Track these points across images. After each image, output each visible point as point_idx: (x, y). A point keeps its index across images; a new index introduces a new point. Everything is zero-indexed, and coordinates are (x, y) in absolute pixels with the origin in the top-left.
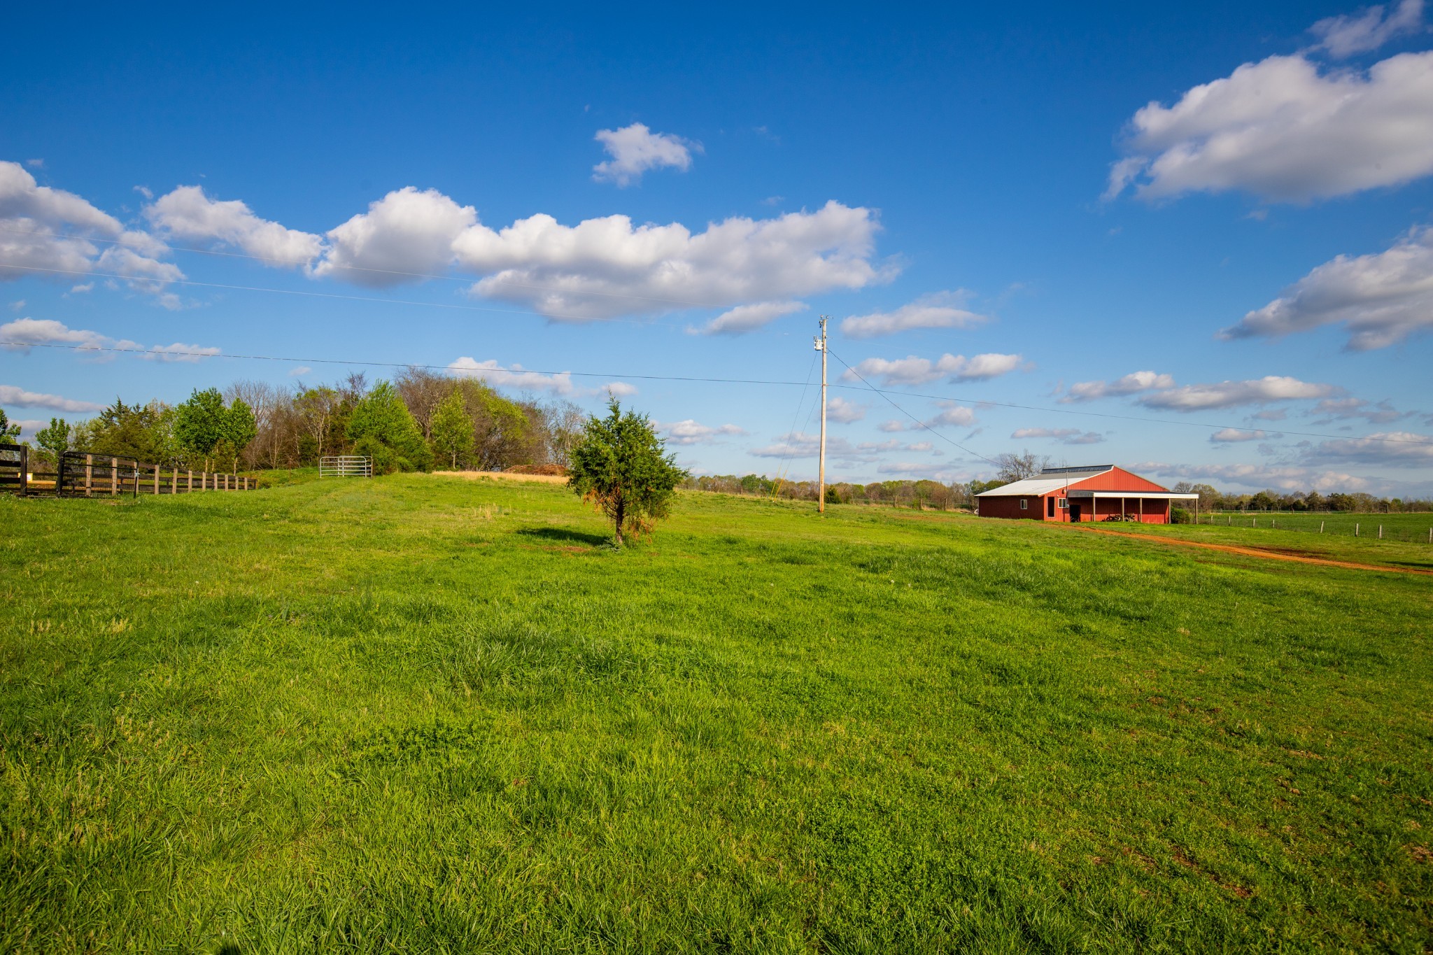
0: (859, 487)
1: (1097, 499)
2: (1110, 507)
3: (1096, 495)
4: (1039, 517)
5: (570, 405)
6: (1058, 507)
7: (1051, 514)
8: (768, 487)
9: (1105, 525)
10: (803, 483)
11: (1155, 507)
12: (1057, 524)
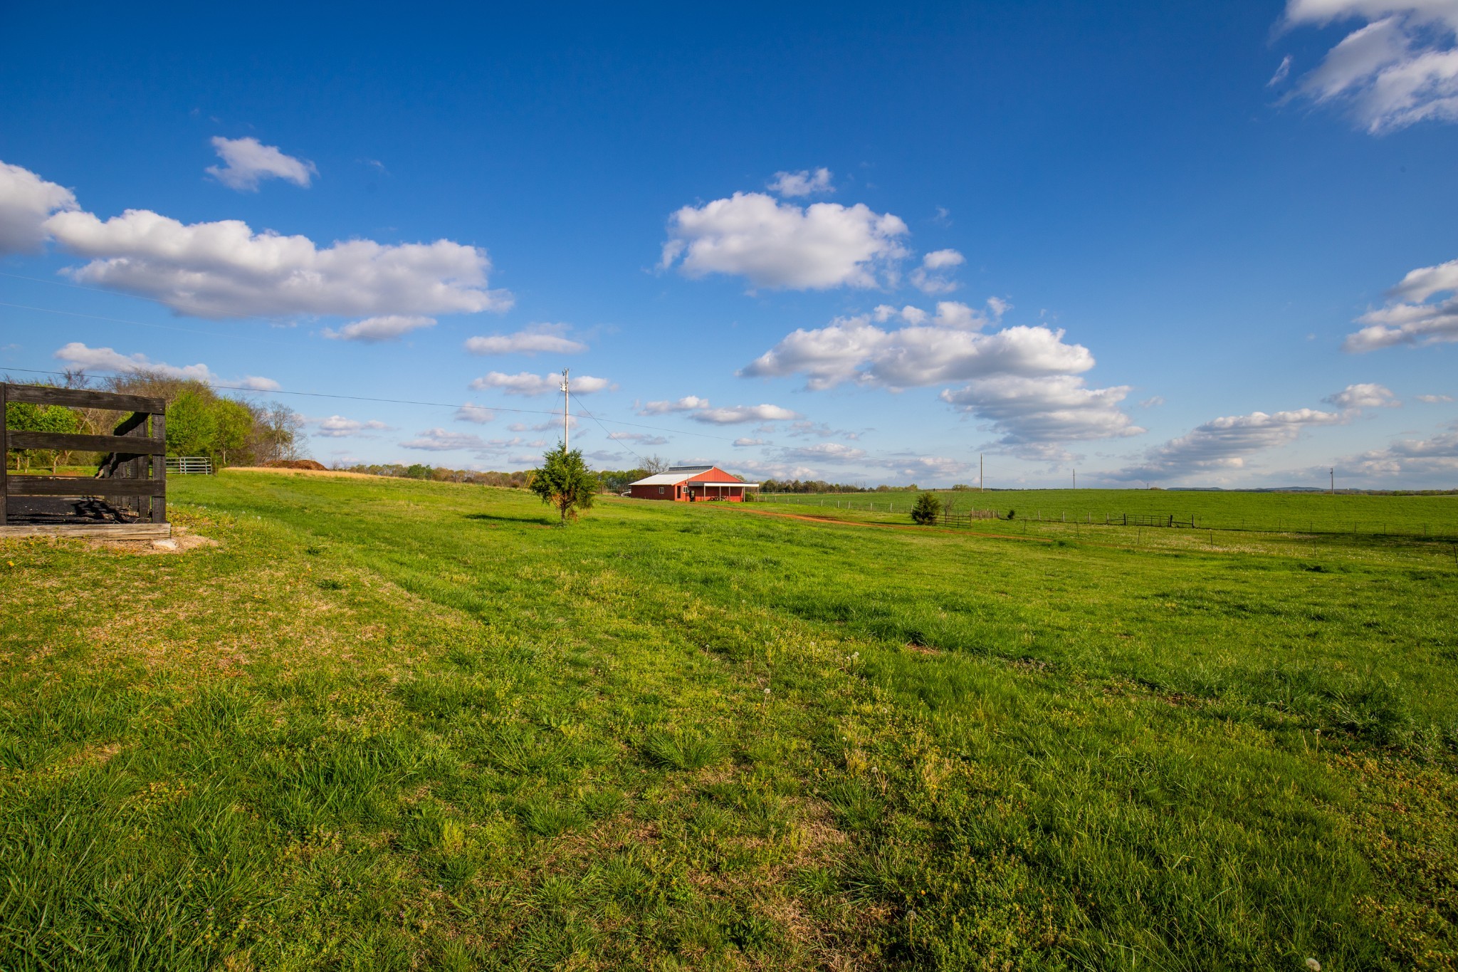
0: (506, 474)
1: (707, 487)
2: (713, 492)
3: (706, 485)
4: (673, 499)
5: (280, 406)
6: (683, 492)
7: (679, 497)
8: (431, 474)
9: (711, 503)
10: (461, 471)
11: (736, 491)
12: (682, 502)
